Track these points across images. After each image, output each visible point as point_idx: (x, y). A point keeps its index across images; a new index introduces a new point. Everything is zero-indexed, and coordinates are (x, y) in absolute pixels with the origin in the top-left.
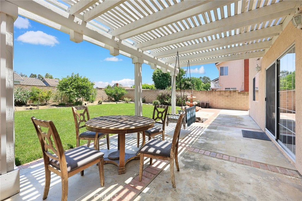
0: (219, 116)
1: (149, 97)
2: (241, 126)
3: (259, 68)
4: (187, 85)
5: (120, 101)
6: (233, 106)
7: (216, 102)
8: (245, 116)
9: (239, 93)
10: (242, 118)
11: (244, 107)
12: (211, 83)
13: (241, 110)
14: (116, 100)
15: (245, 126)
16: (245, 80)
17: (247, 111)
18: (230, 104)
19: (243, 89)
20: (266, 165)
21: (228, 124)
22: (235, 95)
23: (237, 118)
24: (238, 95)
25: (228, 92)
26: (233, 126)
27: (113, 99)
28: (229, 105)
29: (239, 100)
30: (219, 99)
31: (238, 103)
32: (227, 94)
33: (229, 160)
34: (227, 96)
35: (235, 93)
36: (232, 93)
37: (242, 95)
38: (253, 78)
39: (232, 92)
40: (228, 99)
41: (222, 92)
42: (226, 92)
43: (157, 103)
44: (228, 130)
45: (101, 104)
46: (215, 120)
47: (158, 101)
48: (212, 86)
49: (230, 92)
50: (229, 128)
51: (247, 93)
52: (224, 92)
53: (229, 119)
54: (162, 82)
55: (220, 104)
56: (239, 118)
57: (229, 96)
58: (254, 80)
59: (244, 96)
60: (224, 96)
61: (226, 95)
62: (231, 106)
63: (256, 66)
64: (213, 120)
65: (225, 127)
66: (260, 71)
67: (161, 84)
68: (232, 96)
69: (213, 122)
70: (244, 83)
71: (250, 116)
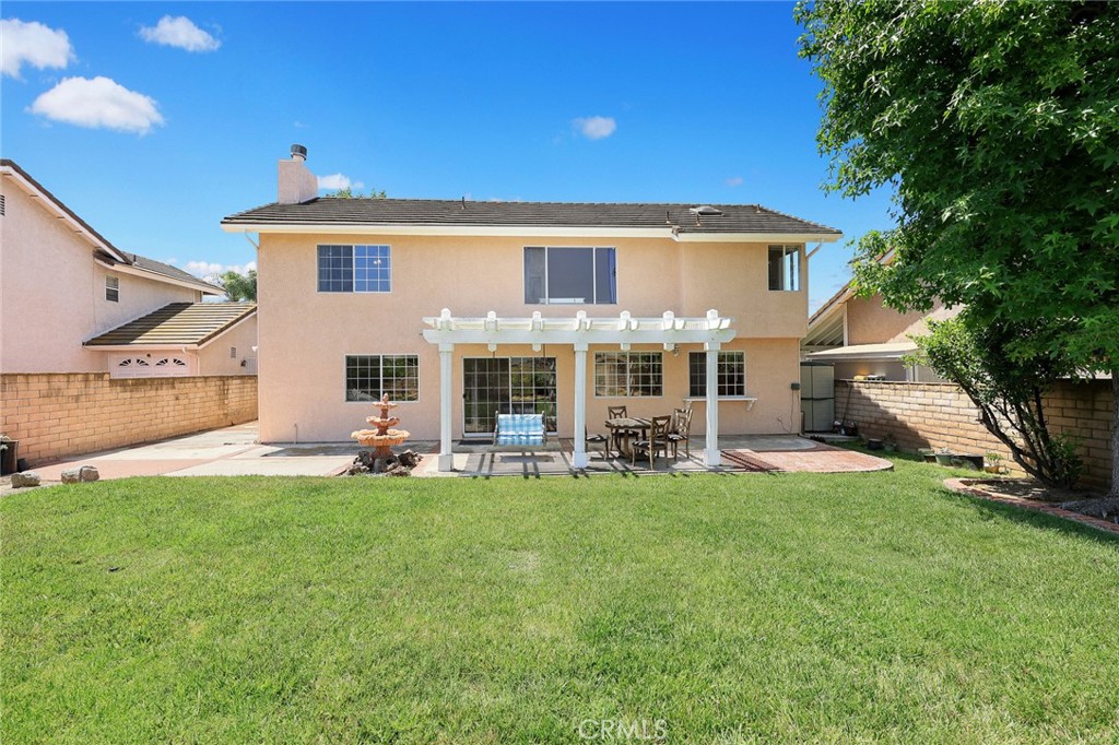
22: (100, 391)
30: (47, 415)
32: (77, 387)
34: (77, 398)
35: (100, 384)
36: (92, 384)
37: (118, 388)
40: (79, 412)
41: (56, 378)
42: (72, 378)
52: (66, 379)
55: (49, 438)
57: (83, 398)
60: (64, 400)
61: (70, 392)
68: (91, 398)
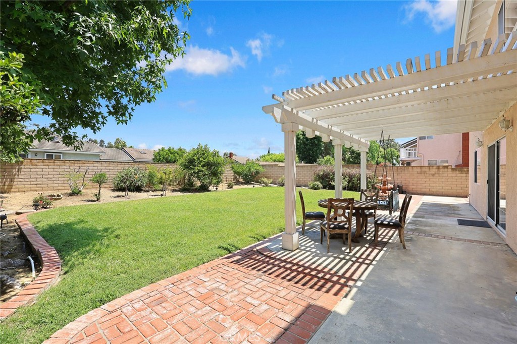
0: (422, 204)
1: (300, 176)
2: (456, 216)
3: (480, 143)
4: (356, 154)
5: (252, 183)
6: (443, 190)
7: (415, 184)
8: (462, 204)
9: (452, 169)
10: (458, 207)
11: (461, 191)
12: (401, 150)
13: (457, 197)
14: (247, 182)
15: (462, 215)
16: (463, 146)
17: (467, 197)
18: (438, 188)
19: (461, 162)
20: (480, 241)
21: (438, 214)
22: (446, 173)
23: (451, 207)
24: (451, 172)
25: (435, 167)
26: (445, 216)
27: (241, 180)
28: (436, 188)
29: (454, 180)
30: (420, 180)
31: (452, 186)
32: (434, 170)
33: (444, 238)
34: (433, 175)
35: (446, 170)
36: (441, 170)
37: (457, 172)
38: (475, 151)
39: (441, 167)
40: (434, 180)
41: (424, 168)
43: (318, 186)
44: (440, 219)
45: (232, 187)
46: (419, 209)
47: (318, 183)
48: (403, 155)
49: (438, 167)
50: (440, 217)
51: (466, 170)
52: (428, 168)
53: (438, 208)
54: (310, 149)
55: (421, 187)
56: (453, 207)
57: (437, 175)
58: (476, 153)
59: (462, 175)
60: (427, 175)
61: (430, 173)
62: (440, 190)
63: (477, 140)
64: (416, 210)
65: (434, 216)
66: (482, 147)
67: (308, 153)
68: (441, 175)
69: (417, 211)
70: (461, 152)
71: (470, 204)
